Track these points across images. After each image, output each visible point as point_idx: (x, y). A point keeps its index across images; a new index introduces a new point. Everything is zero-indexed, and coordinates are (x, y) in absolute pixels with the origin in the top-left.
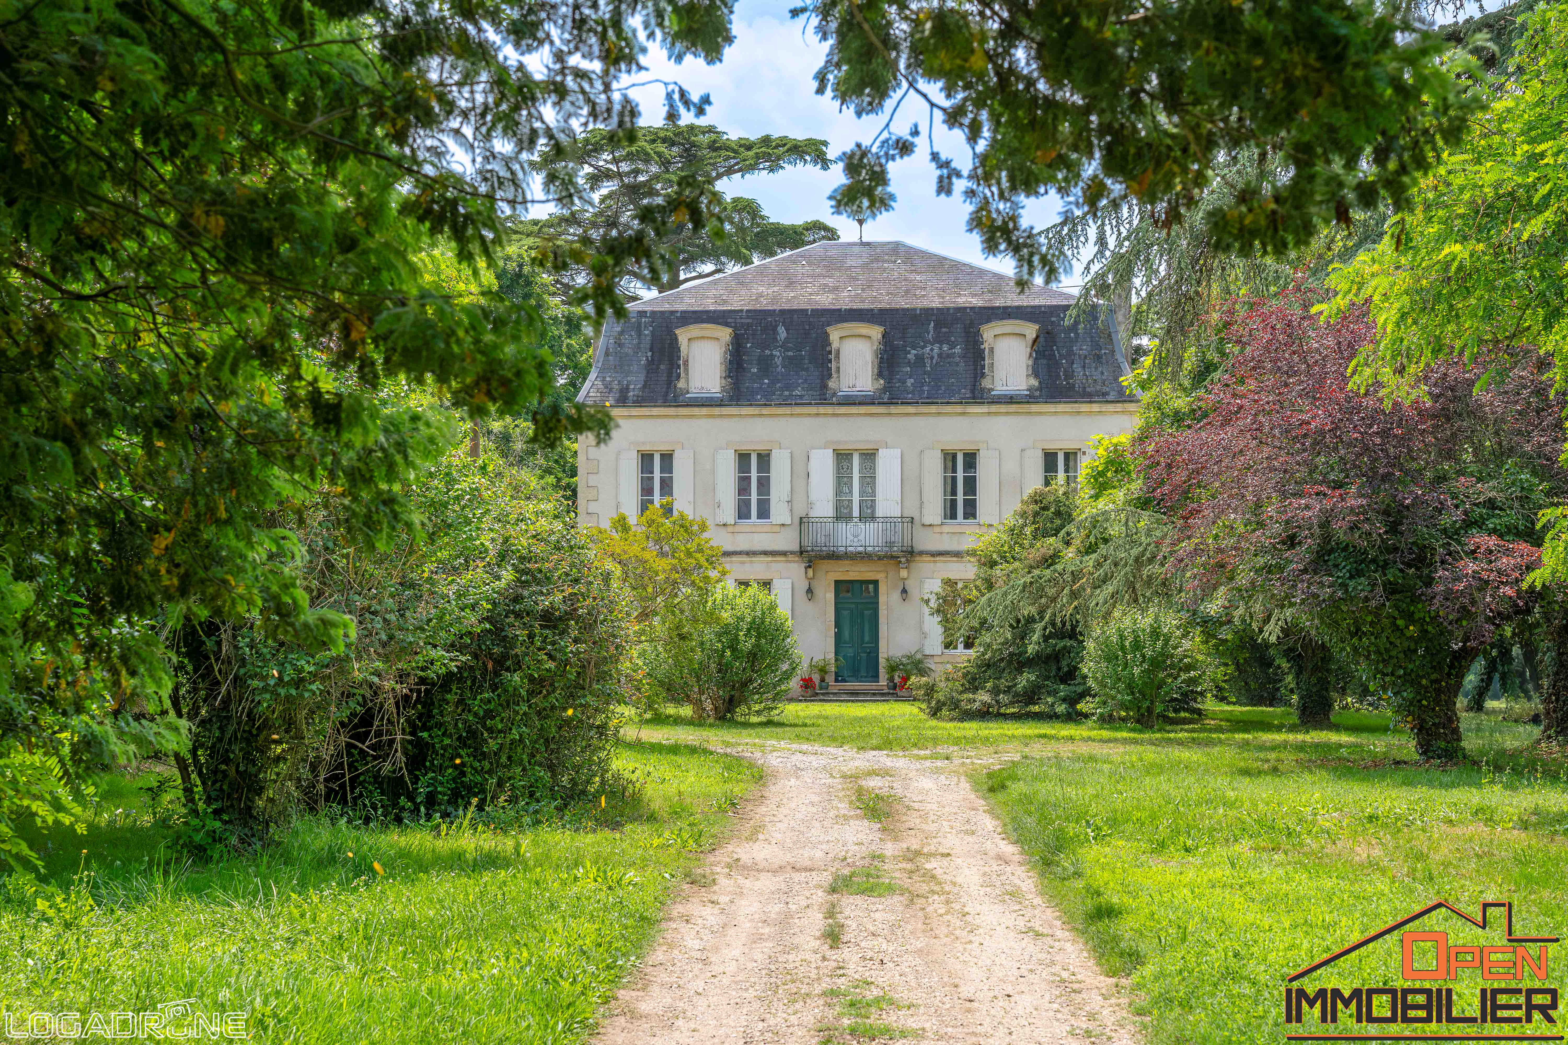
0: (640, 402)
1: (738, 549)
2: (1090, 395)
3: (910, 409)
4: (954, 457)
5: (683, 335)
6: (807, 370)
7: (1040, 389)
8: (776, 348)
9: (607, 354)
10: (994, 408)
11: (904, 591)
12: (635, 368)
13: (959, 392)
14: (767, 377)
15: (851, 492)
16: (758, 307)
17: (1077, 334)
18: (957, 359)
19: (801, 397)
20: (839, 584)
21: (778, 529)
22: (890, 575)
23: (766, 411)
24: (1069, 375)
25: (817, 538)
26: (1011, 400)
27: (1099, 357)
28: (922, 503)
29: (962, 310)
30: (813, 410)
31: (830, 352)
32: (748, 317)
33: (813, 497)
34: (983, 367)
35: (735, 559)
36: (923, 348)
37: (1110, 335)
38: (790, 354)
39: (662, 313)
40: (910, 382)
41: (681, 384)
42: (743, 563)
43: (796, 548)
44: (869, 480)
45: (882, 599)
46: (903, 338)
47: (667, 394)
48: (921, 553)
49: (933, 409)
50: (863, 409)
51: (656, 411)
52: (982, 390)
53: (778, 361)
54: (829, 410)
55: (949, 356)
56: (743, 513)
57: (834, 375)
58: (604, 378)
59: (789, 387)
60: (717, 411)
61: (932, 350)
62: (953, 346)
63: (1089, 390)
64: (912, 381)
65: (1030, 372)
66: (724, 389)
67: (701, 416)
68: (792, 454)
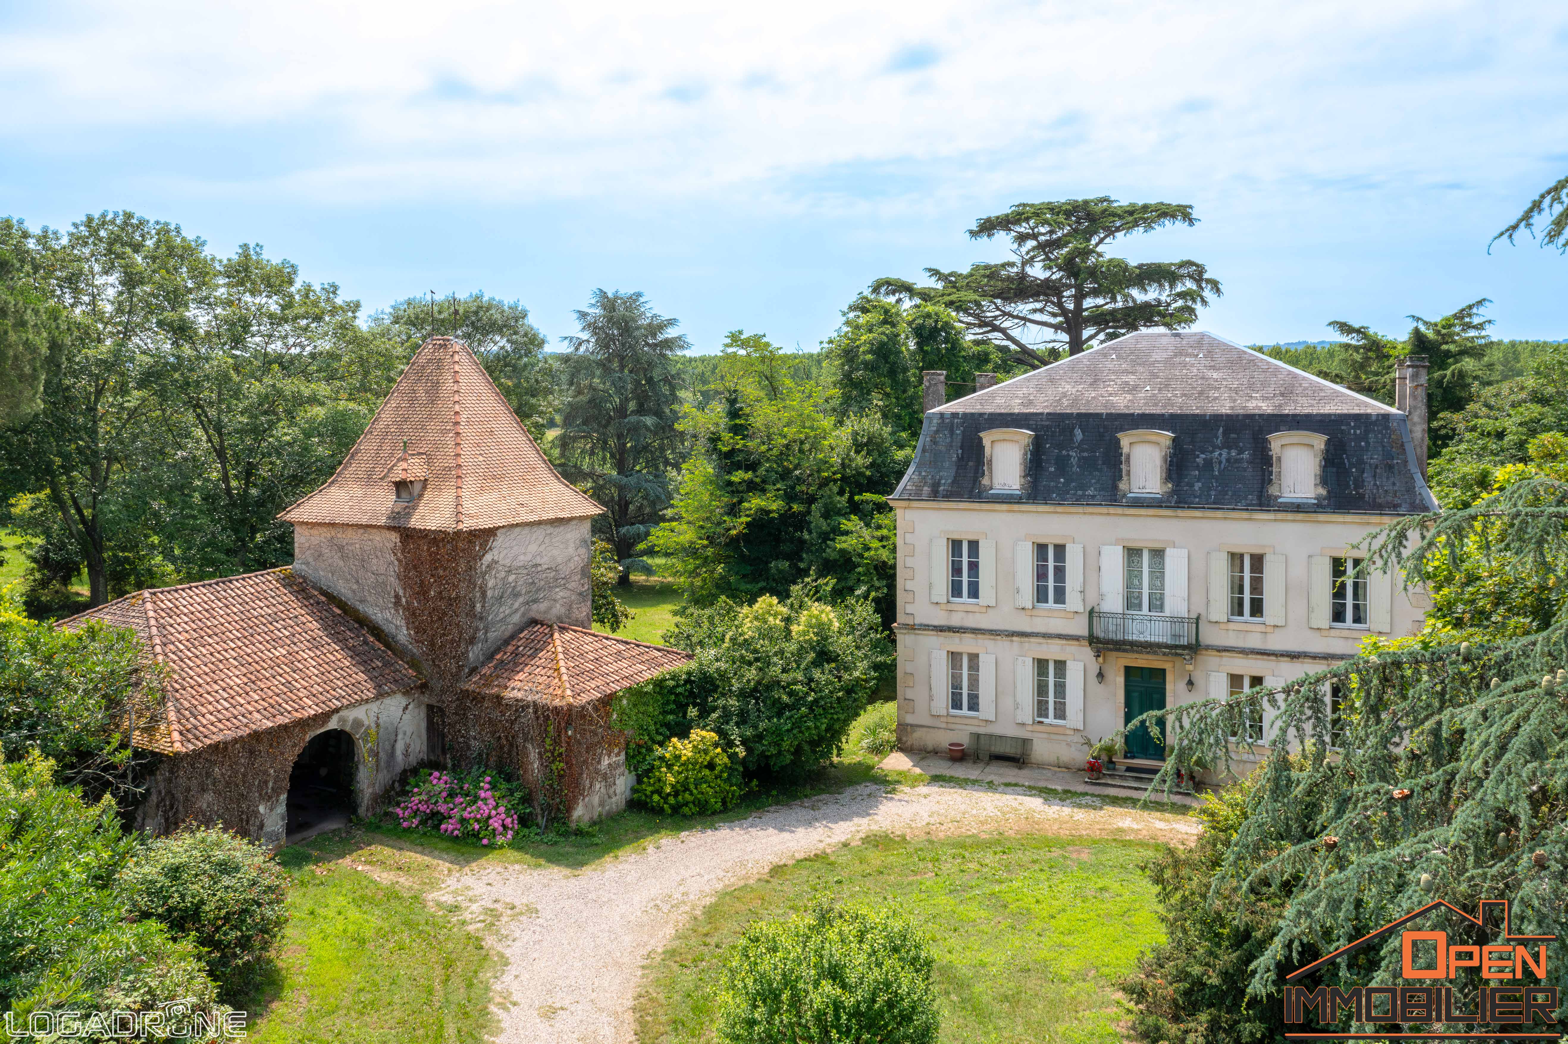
0: (949, 496)
1: (1036, 630)
2: (1380, 507)
3: (1197, 513)
4: (1242, 556)
5: (987, 438)
6: (1100, 471)
7: (1329, 497)
8: (1072, 448)
9: (923, 451)
10: (1280, 516)
11: (1190, 682)
12: (947, 464)
13: (1246, 498)
14: (1063, 476)
15: (1141, 584)
16: (1058, 410)
17: (1368, 443)
18: (1245, 465)
19: (1093, 497)
20: (1128, 670)
21: (1071, 614)
22: (1178, 666)
23: (1060, 509)
24: (1359, 484)
25: (1107, 630)
26: (1298, 508)
27: (1390, 468)
28: (1208, 602)
29: (1251, 417)
30: (1104, 510)
31: (1121, 457)
32: (1048, 419)
33: (1105, 588)
34: (1271, 473)
35: (1032, 640)
36: (1212, 452)
37: (1402, 445)
38: (1085, 454)
39: (972, 414)
40: (1198, 486)
41: (985, 481)
42: (1041, 644)
43: (1086, 634)
44: (1158, 574)
45: (1169, 687)
46: (1193, 443)
47: (972, 489)
48: (1208, 648)
49: (1219, 514)
50: (1151, 511)
51: (962, 505)
52: (1269, 497)
53: (1074, 461)
54: (1119, 510)
55: (1237, 461)
56: (1041, 595)
57: (1125, 478)
58: (920, 474)
59: (1083, 487)
60: (1016, 507)
61: (1220, 455)
62: (1241, 452)
63: (1379, 501)
64: (1200, 484)
65: (1318, 481)
66: (1023, 487)
67: (1002, 511)
68: (1085, 548)
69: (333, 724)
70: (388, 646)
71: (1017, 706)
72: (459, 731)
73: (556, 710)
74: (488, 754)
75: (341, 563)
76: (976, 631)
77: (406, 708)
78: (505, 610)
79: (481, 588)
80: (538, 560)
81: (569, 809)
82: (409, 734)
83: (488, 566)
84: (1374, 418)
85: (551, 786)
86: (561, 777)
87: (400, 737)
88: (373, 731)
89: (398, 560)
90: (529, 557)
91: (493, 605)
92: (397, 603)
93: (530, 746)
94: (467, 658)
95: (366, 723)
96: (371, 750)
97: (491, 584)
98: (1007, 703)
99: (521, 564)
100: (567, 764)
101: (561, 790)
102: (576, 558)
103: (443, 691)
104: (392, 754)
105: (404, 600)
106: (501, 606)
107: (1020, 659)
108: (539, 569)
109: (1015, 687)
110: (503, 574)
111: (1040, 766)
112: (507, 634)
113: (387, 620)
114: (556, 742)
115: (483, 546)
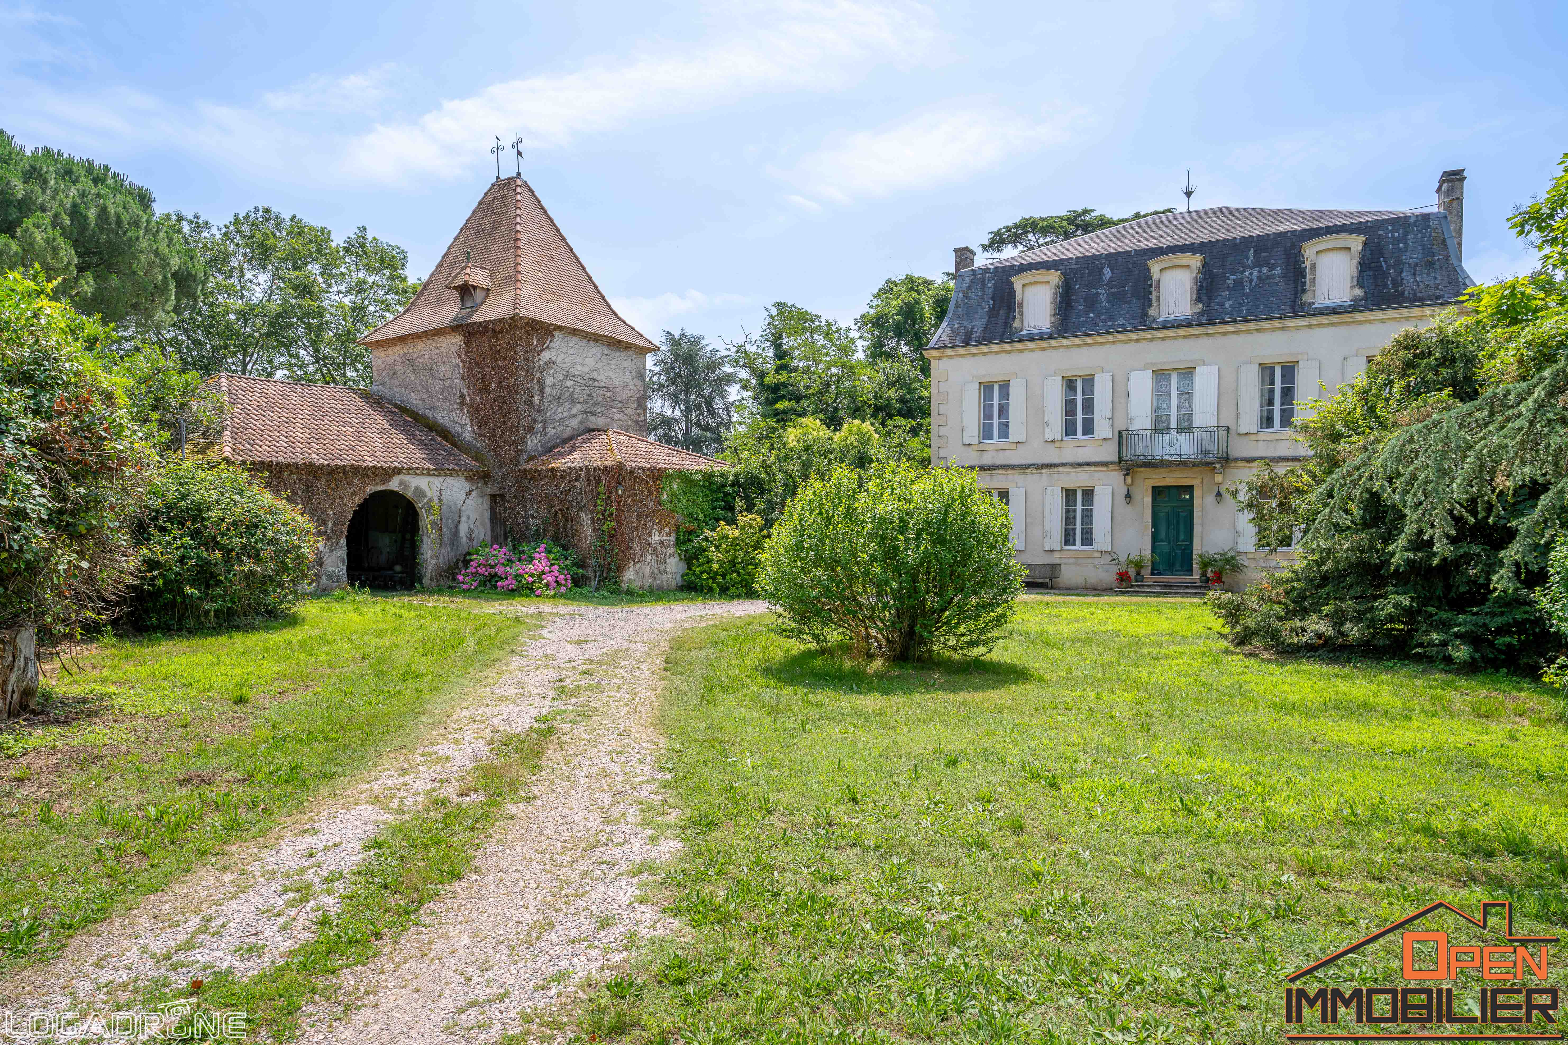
0: (981, 342)
1: (1064, 461)
2: (1422, 299)
3: (1229, 328)
4: (1272, 369)
5: (1018, 282)
6: (1129, 303)
7: (1365, 298)
8: (1101, 286)
9: (957, 304)
10: (1315, 320)
11: (1219, 494)
12: (979, 315)
13: (1278, 308)
14: (1093, 312)
15: (1169, 407)
16: (1086, 254)
17: (1406, 244)
18: (1277, 279)
19: (1123, 325)
20: (1156, 490)
21: (1100, 443)
22: (1205, 480)
23: (1089, 340)
24: (1398, 283)
25: (1135, 449)
26: (1333, 311)
28: (1238, 412)
29: (1282, 235)
30: (1133, 336)
31: (1151, 285)
32: (1076, 264)
33: (1132, 413)
34: (1304, 284)
35: (1061, 470)
36: (1243, 272)
37: (1444, 242)
38: (1115, 290)
39: (1004, 267)
40: (1228, 304)
41: (1016, 324)
42: (1069, 473)
43: (1115, 458)
44: (1187, 395)
45: (1197, 503)
46: (1223, 266)
47: (1004, 333)
48: (1236, 460)
49: (1251, 326)
50: (1181, 332)
51: (994, 348)
52: (1303, 305)
53: (1103, 298)
54: (1149, 334)
55: (1268, 277)
56: (1069, 430)
57: (1154, 303)
58: (954, 325)
59: (1111, 318)
60: (1046, 344)
61: (1251, 274)
62: (1272, 268)
63: (1419, 295)
64: (1231, 303)
65: (1355, 283)
66: (1053, 325)
67: (1032, 350)
68: (1113, 376)
69: (394, 485)
70: (454, 444)
71: (1045, 535)
72: (519, 513)
73: (607, 470)
74: (544, 530)
75: (413, 377)
76: (1006, 467)
77: (469, 494)
78: (562, 412)
79: (538, 381)
80: (595, 375)
81: (620, 569)
82: (473, 518)
83: (546, 364)
84: (1413, 219)
85: (602, 547)
86: (612, 536)
87: (463, 519)
88: (435, 504)
89: (463, 362)
90: (587, 370)
91: (551, 403)
92: (462, 403)
93: (583, 515)
94: (525, 443)
95: (429, 494)
96: (434, 523)
97: (549, 381)
98: (1036, 532)
99: (579, 373)
100: (617, 523)
101: (612, 550)
102: (632, 387)
103: (504, 479)
104: (456, 533)
105: (468, 398)
106: (559, 406)
107: (1049, 490)
108: (597, 384)
109: (1044, 517)
110: (561, 377)
111: (1064, 586)
112: (565, 435)
113: (453, 421)
114: (607, 502)
115: (542, 342)
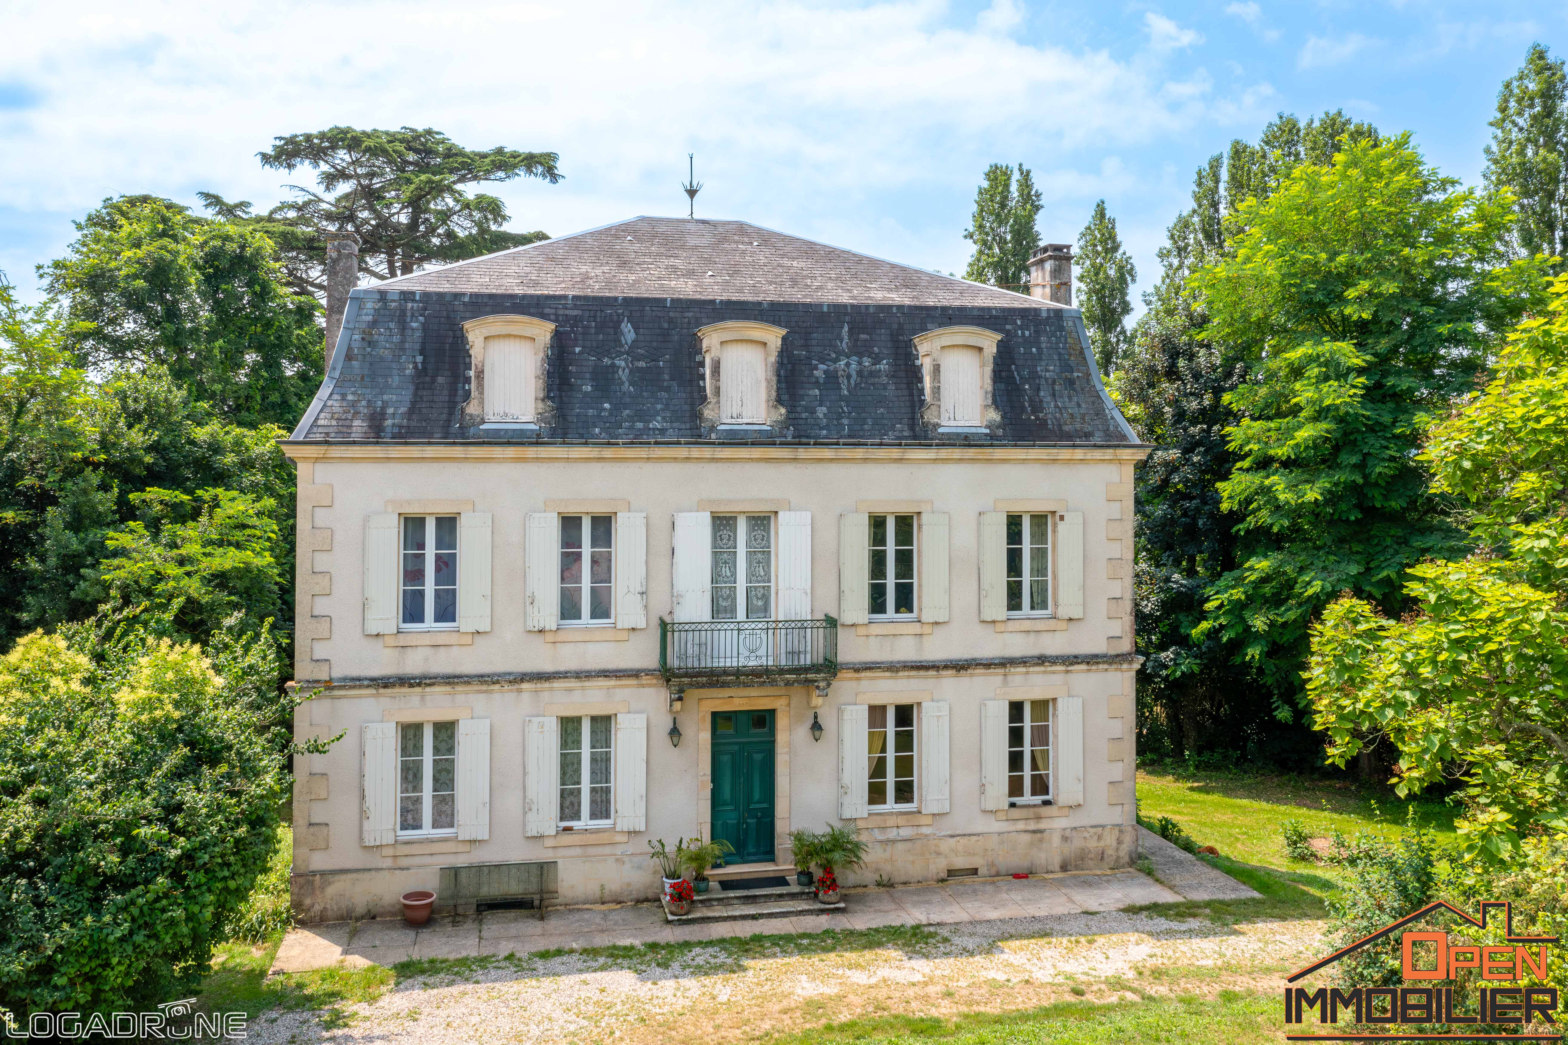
0: (404, 436)
1: (564, 667)
2: (1068, 436)
3: (827, 453)
4: (882, 522)
5: (475, 331)
6: (668, 389)
7: (1003, 425)
8: (619, 354)
9: (349, 357)
10: (944, 453)
11: (816, 727)
12: (395, 381)
13: (893, 428)
14: (608, 399)
15: (734, 574)
16: (589, 292)
17: (1039, 349)
18: (884, 380)
19: (663, 431)
20: (717, 719)
21: (624, 634)
22: (795, 701)
23: (608, 452)
24: (1037, 407)
25: (687, 649)
26: (966, 441)
27: (1071, 382)
28: (840, 592)
29: (885, 309)
30: (682, 452)
31: (702, 364)
32: (575, 307)
33: (680, 585)
35: (557, 683)
36: (836, 361)
37: (1082, 353)
38: (642, 364)
39: (441, 295)
40: (821, 411)
41: (472, 409)
42: (569, 690)
43: (652, 661)
44: (761, 557)
45: (781, 739)
46: (806, 346)
47: (448, 423)
48: (845, 666)
49: (859, 453)
50: (757, 452)
51: (430, 451)
52: (925, 425)
54: (707, 452)
55: (872, 374)
56: (569, 608)
57: (712, 398)
58: (344, 397)
59: (643, 416)
60: (531, 452)
61: (848, 365)
62: (877, 360)
63: (1066, 428)
64: (824, 409)
65: (990, 401)
66: (541, 417)
67: (504, 460)
68: (646, 518)
71: (529, 806)
76: (453, 680)
84: (1044, 315)
98: (511, 803)
107: (536, 720)
109: (527, 772)
111: (572, 907)
